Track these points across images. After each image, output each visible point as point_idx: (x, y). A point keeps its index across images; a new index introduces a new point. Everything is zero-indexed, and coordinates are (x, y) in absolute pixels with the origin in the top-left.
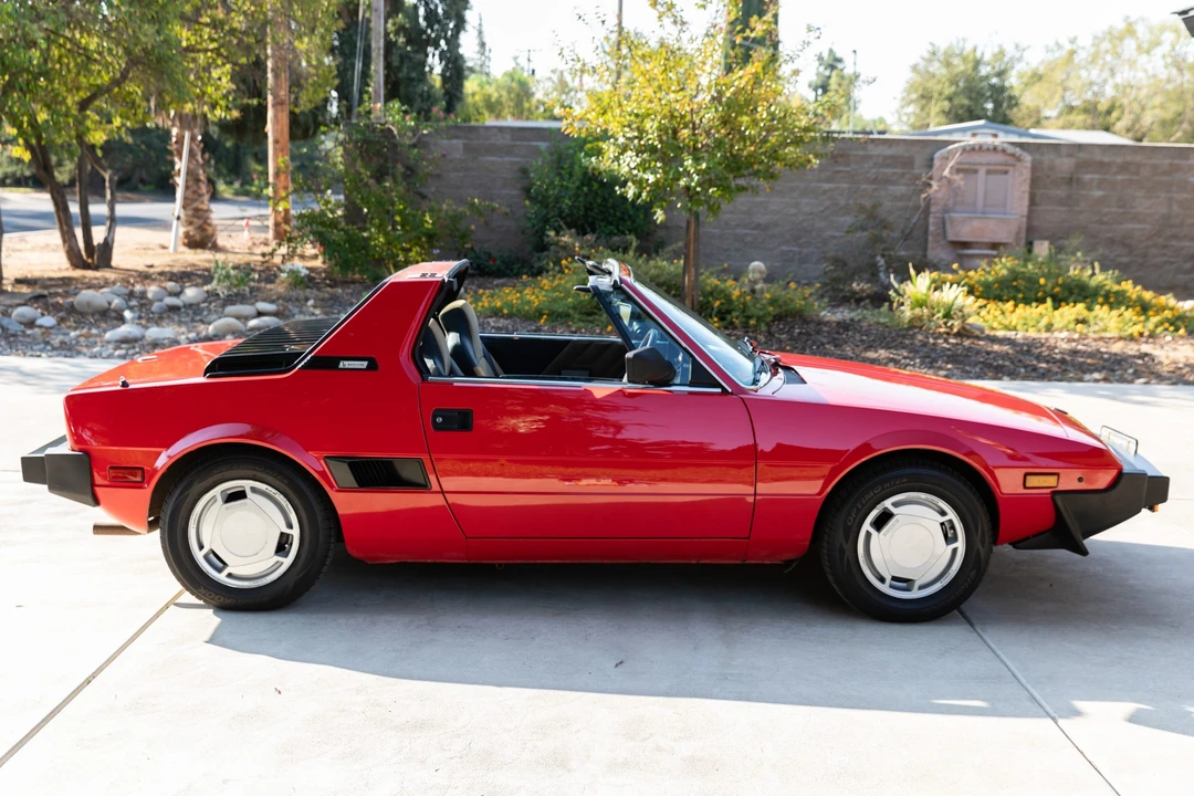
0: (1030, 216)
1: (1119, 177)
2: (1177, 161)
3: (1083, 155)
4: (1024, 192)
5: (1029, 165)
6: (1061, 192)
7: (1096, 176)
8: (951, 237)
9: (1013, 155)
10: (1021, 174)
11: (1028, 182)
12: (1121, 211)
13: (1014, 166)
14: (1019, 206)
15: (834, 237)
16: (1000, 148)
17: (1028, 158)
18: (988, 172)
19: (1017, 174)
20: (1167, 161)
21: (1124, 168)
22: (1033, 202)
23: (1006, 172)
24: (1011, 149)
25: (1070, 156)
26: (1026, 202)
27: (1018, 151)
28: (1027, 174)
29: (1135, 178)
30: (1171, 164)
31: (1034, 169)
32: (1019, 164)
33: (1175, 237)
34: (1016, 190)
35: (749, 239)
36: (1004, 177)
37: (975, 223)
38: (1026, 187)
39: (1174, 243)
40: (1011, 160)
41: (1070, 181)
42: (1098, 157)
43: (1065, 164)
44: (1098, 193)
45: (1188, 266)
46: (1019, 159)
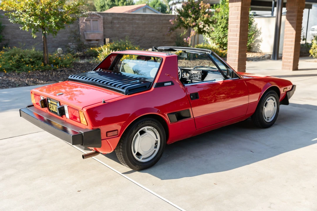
0: (104, 32)
1: (122, 21)
2: (133, 17)
3: (113, 16)
4: (102, 26)
5: (102, 19)
6: (110, 25)
7: (117, 21)
8: (87, 38)
9: (98, 16)
10: (101, 21)
11: (103, 23)
12: (123, 30)
13: (99, 19)
14: (101, 30)
15: (55, 40)
16: (95, 14)
17: (102, 17)
18: (93, 21)
19: (100, 21)
20: (131, 17)
21: (123, 19)
22: (104, 28)
23: (97, 21)
24: (98, 14)
25: (111, 16)
26: (103, 28)
27: (99, 15)
28: (102, 21)
29: (125, 21)
30: (132, 18)
31: (104, 19)
32: (100, 18)
33: (135, 36)
34: (100, 24)
36: (97, 22)
37: (93, 34)
38: (102, 25)
39: (134, 37)
40: (98, 17)
41: (112, 23)
42: (117, 16)
43: (110, 18)
44: (118, 26)
45: (138, 43)
46: (100, 17)
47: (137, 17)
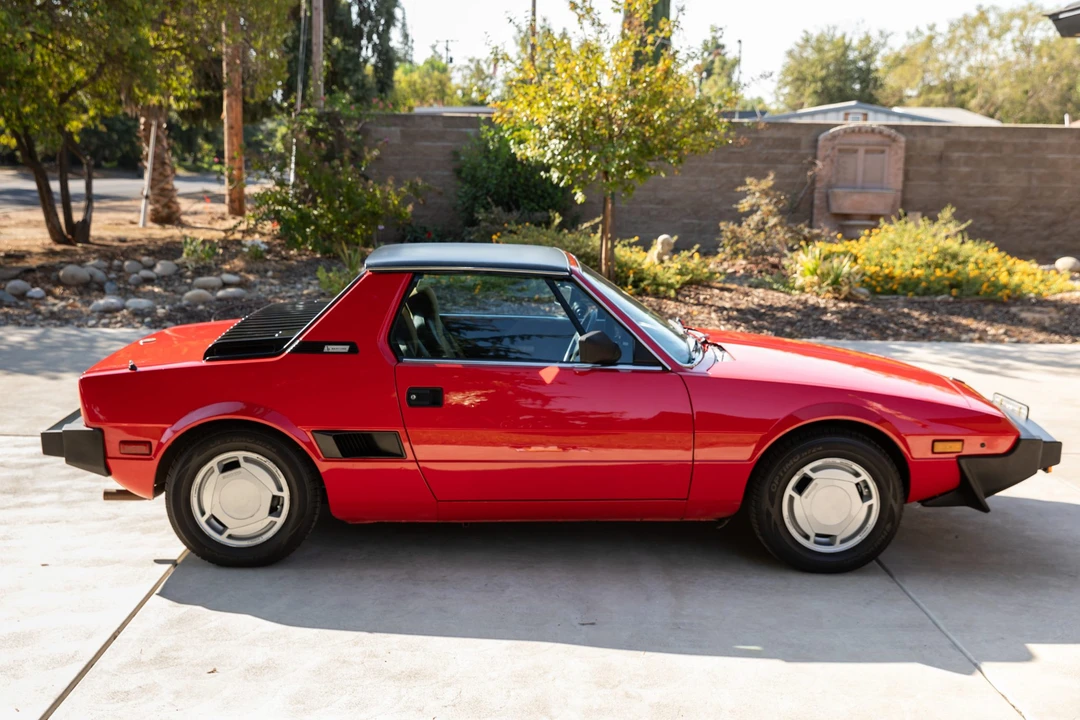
0: (904, 191)
1: (984, 155)
2: (1036, 141)
3: (951, 136)
4: (899, 169)
5: (903, 145)
6: (932, 169)
7: (963, 154)
8: (835, 209)
9: (889, 136)
10: (896, 153)
11: (903, 160)
12: (985, 184)
13: (889, 146)
14: (896, 181)
16: (877, 131)
17: (902, 139)
18: (867, 152)
19: (893, 153)
20: (1026, 140)
21: (989, 146)
22: (906, 177)
23: (883, 152)
24: (887, 131)
25: (939, 136)
26: (900, 178)
27: (893, 131)
28: (901, 154)
29: (998, 155)
30: (1030, 143)
31: (908, 149)
32: (894, 145)
33: (1034, 208)
34: (892, 168)
35: (654, 213)
36: (881, 156)
37: (856, 197)
38: (901, 165)
39: (1034, 213)
40: (887, 140)
41: (941, 158)
42: (965, 137)
43: (936, 144)
44: (965, 169)
45: (1046, 233)
46: (894, 140)
47: (1052, 140)
